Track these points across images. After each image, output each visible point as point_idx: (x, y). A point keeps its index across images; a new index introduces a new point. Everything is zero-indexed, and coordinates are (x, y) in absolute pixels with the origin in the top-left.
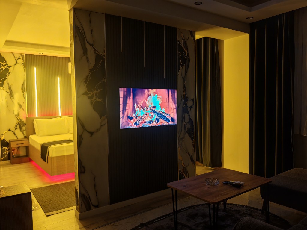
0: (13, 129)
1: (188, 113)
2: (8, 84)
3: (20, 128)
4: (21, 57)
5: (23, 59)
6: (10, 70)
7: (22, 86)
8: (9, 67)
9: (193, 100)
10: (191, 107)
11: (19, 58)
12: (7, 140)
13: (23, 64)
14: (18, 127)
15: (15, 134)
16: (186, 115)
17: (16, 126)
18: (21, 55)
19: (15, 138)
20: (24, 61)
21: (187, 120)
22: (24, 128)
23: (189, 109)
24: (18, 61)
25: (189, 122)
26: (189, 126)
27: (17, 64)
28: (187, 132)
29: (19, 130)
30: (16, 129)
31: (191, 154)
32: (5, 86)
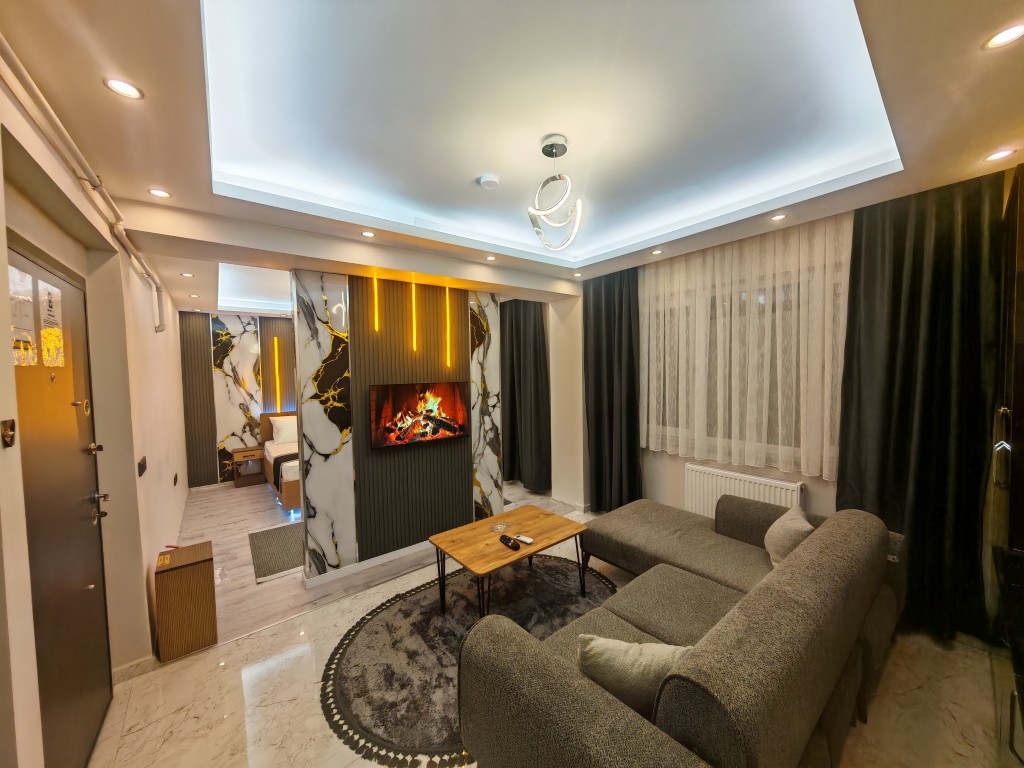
0: (239, 433)
1: (490, 415)
2: (231, 364)
3: (251, 430)
4: (252, 322)
5: (255, 324)
6: (235, 341)
7: (255, 366)
8: (234, 337)
9: (497, 396)
10: (494, 406)
11: (249, 324)
12: (229, 449)
13: (256, 332)
14: (247, 429)
15: (242, 440)
16: (487, 418)
17: (244, 427)
18: (253, 319)
19: (242, 446)
20: (256, 327)
21: (488, 425)
22: (257, 430)
23: (491, 409)
24: (248, 328)
25: (491, 429)
26: (491, 435)
27: (246, 334)
28: (488, 444)
29: (248, 434)
30: (244, 432)
31: (495, 477)
32: (227, 367)
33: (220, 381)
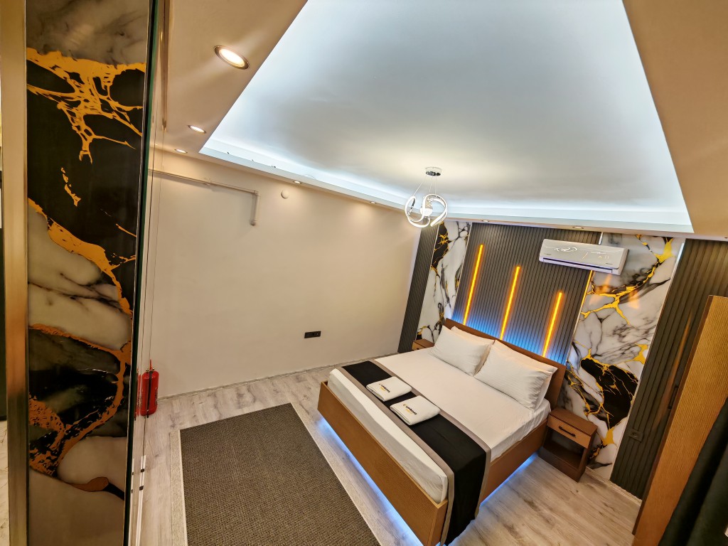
0: (432, 327)
2: (442, 266)
3: (440, 329)
4: (466, 228)
6: (450, 246)
8: (449, 242)
11: (463, 230)
13: (467, 238)
14: (438, 327)
17: (436, 325)
18: (468, 224)
20: (468, 233)
24: (462, 234)
27: (459, 239)
30: (435, 329)
32: (439, 268)
33: (432, 279)
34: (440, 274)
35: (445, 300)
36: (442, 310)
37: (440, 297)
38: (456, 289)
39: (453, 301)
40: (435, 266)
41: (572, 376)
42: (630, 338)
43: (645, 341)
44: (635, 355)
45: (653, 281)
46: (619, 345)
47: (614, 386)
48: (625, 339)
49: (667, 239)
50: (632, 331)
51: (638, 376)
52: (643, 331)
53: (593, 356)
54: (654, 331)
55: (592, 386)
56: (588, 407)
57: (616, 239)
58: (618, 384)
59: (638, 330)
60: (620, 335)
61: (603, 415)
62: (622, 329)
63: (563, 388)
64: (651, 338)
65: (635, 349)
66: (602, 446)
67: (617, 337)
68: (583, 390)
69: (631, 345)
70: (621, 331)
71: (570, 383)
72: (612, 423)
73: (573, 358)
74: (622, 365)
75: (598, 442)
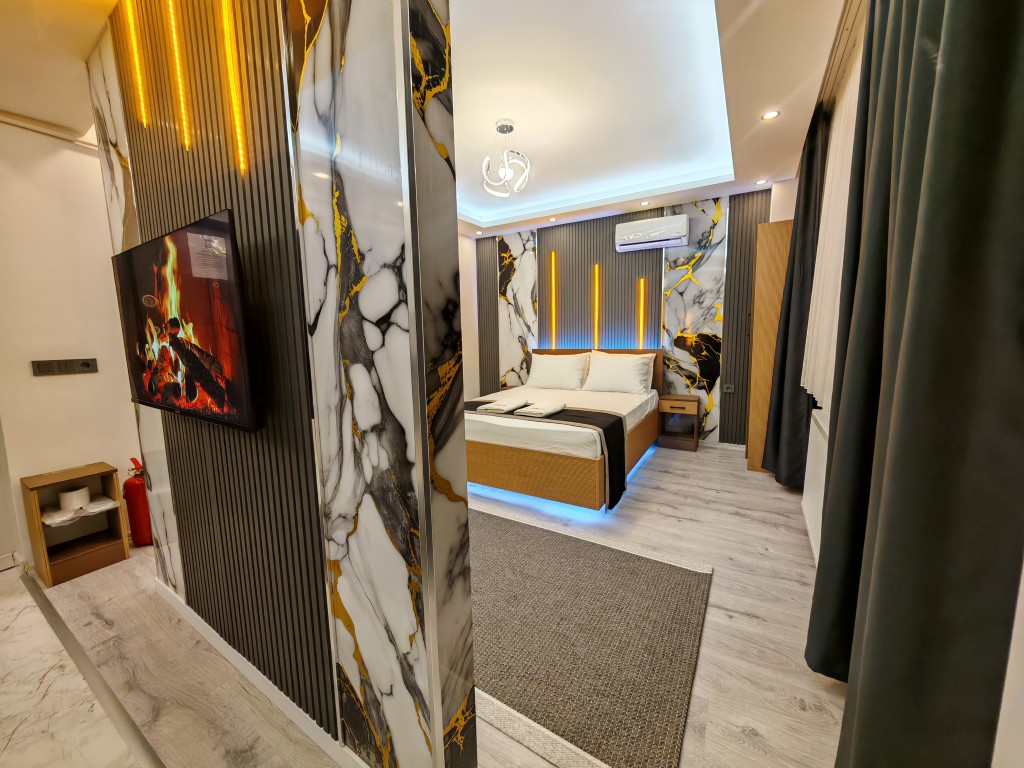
0: (517, 369)
2: (513, 290)
4: (531, 238)
5: (534, 240)
6: (516, 264)
8: (515, 259)
9: (396, 268)
10: (384, 323)
11: (528, 240)
13: (534, 249)
14: (524, 366)
15: (519, 377)
17: (522, 364)
18: (532, 233)
20: (535, 243)
23: (372, 335)
24: (527, 246)
25: (377, 430)
27: (526, 253)
29: (525, 371)
32: (509, 294)
33: (504, 310)
34: (512, 302)
35: (525, 329)
36: (523, 342)
37: (518, 329)
38: (535, 313)
39: (535, 328)
40: (504, 293)
41: (669, 359)
42: (707, 302)
43: (718, 301)
44: (714, 315)
45: (714, 242)
46: (700, 312)
47: (704, 353)
48: (704, 305)
49: (716, 200)
50: (707, 294)
51: (720, 335)
52: (715, 292)
53: (682, 332)
54: (723, 288)
55: (688, 361)
56: (688, 382)
57: (677, 210)
58: (708, 350)
59: (711, 292)
60: (699, 302)
61: (702, 384)
62: (700, 296)
63: (664, 374)
64: (722, 296)
65: (713, 311)
66: (707, 414)
67: (697, 305)
68: (681, 368)
69: (710, 308)
70: (698, 300)
71: (668, 367)
72: (709, 388)
73: (666, 342)
74: (706, 331)
75: (703, 412)
